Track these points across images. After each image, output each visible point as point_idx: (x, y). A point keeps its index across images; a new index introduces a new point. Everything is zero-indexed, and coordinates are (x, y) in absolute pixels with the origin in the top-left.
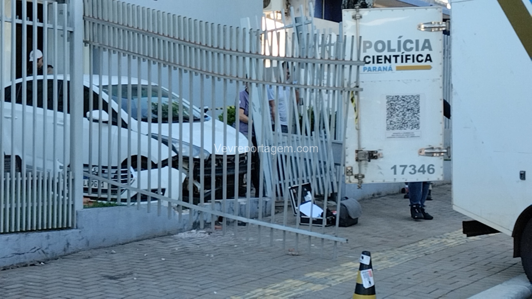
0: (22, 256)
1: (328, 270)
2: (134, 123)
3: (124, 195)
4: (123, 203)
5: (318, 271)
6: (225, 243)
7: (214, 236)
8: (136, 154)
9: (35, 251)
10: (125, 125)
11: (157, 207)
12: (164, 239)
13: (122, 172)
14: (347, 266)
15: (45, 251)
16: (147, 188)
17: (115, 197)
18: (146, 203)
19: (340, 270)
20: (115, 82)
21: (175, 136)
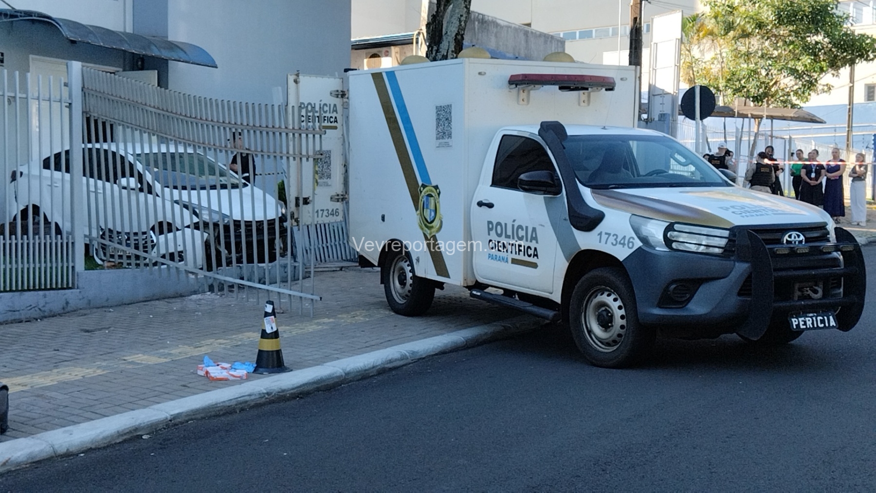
0: (17, 313)
9: (31, 309)
15: (42, 309)
20: (147, 150)
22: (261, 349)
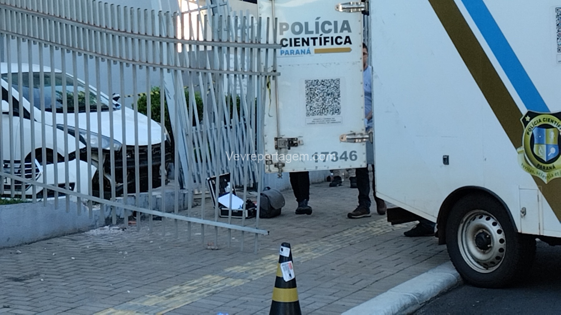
1: (249, 263)
2: (37, 113)
3: (30, 191)
4: (29, 200)
5: (239, 265)
6: (140, 239)
7: (129, 232)
8: (41, 147)
10: (27, 115)
11: (65, 202)
12: (75, 237)
13: (26, 166)
14: (268, 259)
16: (53, 183)
17: (20, 193)
18: (53, 199)
19: (262, 263)
20: (15, 69)
21: (83, 126)
22: (275, 300)
